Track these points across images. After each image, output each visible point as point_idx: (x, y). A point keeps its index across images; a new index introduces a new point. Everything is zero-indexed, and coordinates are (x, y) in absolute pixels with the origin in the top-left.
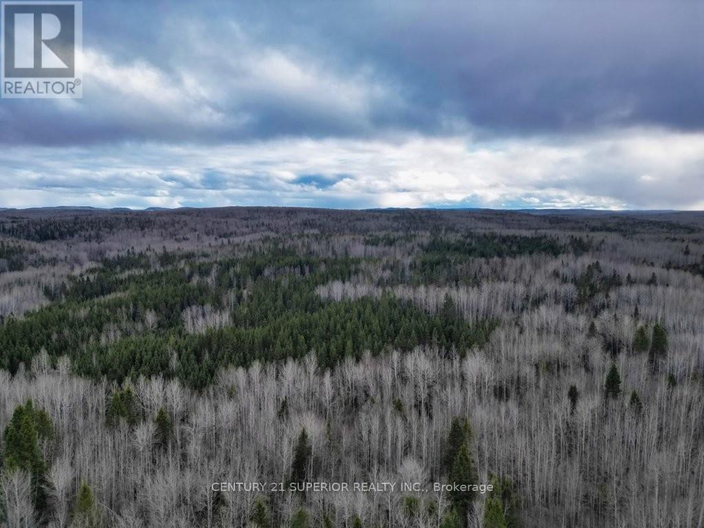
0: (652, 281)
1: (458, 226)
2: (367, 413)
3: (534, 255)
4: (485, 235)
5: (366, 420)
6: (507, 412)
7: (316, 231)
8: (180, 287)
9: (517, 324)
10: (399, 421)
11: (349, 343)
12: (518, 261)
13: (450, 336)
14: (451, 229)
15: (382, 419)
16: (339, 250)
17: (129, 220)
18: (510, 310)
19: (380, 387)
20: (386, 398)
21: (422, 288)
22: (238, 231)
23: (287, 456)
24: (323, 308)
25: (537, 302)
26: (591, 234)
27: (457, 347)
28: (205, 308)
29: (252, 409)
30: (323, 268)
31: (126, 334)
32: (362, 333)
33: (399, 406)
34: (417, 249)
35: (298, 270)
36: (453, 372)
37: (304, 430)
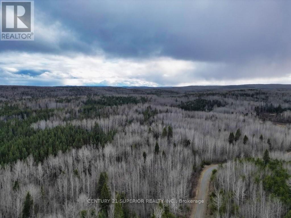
0: (167, 111)
1: (98, 94)
2: (61, 178)
3: (129, 104)
4: (110, 97)
5: (61, 182)
6: (122, 167)
7: (29, 97)
9: (124, 131)
10: (77, 179)
11: (50, 149)
12: (123, 107)
13: (98, 139)
14: (96, 95)
15: (69, 180)
18: (121, 126)
19: (66, 165)
20: (70, 170)
24: (35, 134)
25: (130, 122)
26: (148, 96)
27: (101, 143)
30: (34, 114)
32: (57, 143)
33: (76, 173)
34: (81, 103)
35: (20, 117)
36: (99, 154)
37: (28, 193)
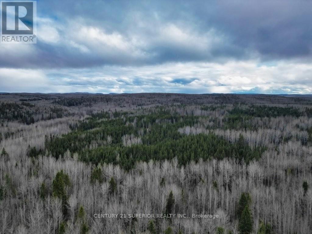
1: (247, 102)
2: (200, 187)
3: (286, 116)
4: (260, 107)
5: (200, 190)
6: (270, 192)
7: (179, 104)
8: (121, 126)
9: (276, 150)
10: (215, 191)
11: (193, 154)
12: (277, 119)
13: (241, 154)
14: (243, 103)
15: (207, 190)
16: (189, 112)
17: (102, 98)
18: (273, 143)
19: (206, 175)
20: (209, 180)
21: (228, 131)
22: (146, 104)
23: (164, 203)
24: (181, 138)
25: (287, 140)
27: (245, 159)
28: (131, 135)
29: (149, 181)
30: (181, 120)
31: (100, 145)
32: (199, 150)
33: (215, 185)
34: (226, 112)
35: (170, 121)
36: (242, 171)
37: (171, 192)
